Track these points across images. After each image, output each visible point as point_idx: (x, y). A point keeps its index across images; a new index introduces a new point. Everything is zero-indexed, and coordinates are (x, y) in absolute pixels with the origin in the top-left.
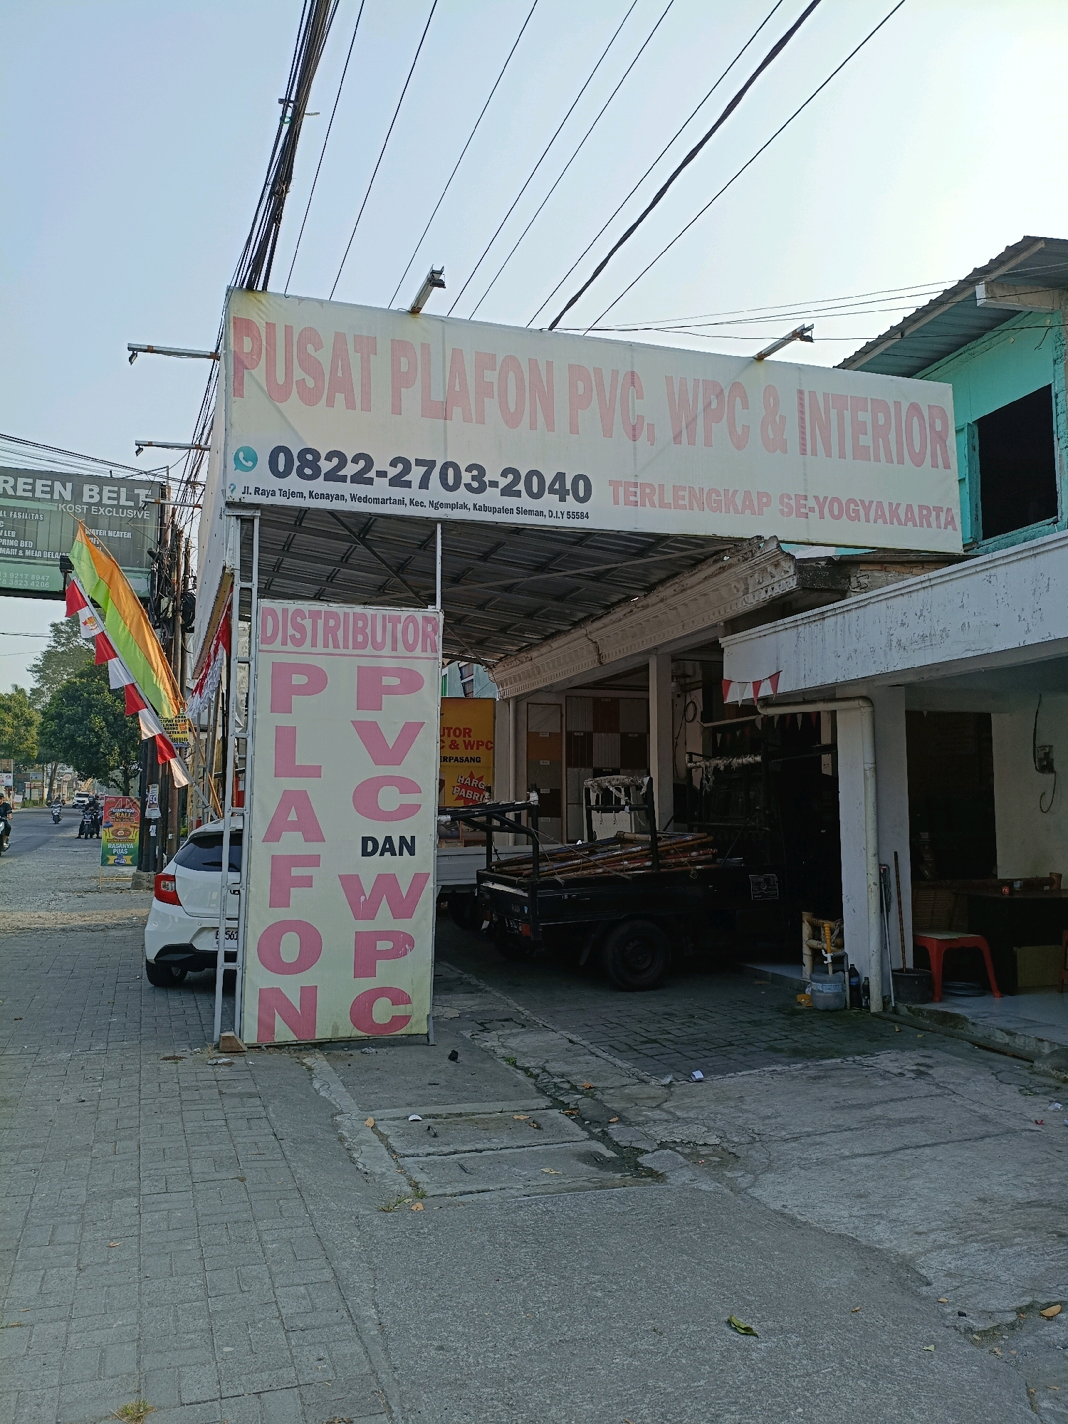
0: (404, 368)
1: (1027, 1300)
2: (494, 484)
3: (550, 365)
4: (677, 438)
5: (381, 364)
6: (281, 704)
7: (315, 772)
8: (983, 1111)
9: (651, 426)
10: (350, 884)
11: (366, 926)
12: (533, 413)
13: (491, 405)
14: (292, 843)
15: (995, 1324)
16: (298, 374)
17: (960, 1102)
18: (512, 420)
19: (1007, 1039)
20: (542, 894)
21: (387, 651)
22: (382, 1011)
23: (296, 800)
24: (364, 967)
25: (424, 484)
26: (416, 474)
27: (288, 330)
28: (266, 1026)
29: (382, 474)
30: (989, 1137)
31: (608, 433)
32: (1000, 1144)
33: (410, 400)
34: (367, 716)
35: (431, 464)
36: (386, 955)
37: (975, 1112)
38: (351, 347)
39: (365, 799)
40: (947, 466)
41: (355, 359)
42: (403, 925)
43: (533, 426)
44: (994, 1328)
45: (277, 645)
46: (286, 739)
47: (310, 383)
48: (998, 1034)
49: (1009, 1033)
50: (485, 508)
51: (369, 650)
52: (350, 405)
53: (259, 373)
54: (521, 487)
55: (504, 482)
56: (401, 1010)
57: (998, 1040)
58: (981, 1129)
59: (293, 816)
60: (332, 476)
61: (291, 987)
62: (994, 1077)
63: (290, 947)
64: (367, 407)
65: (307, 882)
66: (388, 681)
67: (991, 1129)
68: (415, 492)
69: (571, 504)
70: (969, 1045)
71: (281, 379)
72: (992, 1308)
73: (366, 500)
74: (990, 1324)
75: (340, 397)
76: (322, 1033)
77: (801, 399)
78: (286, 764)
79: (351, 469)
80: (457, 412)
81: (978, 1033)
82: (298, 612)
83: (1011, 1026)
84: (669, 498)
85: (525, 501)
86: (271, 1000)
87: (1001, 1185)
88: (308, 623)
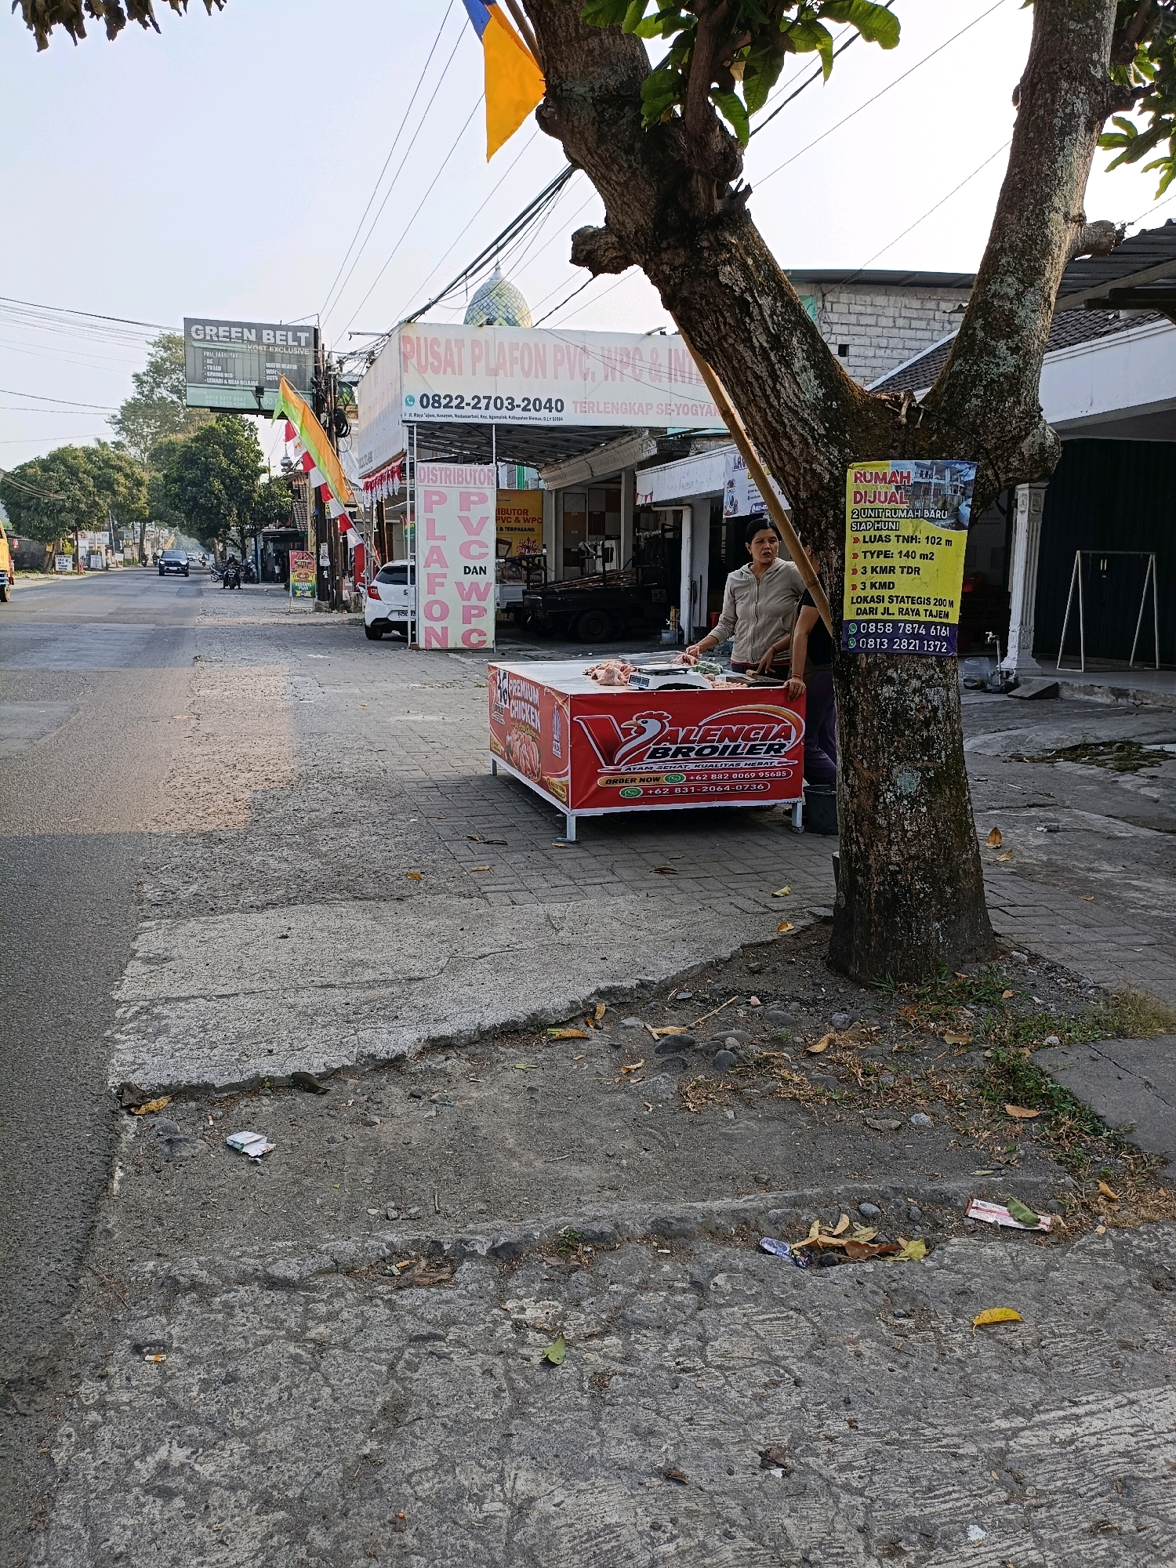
0: (477, 353)
2: (518, 406)
3: (544, 345)
4: (606, 378)
5: (467, 352)
6: (429, 509)
7: (444, 538)
9: (593, 373)
10: (459, 585)
11: (466, 603)
12: (536, 369)
13: (517, 368)
14: (435, 568)
16: (431, 359)
18: (527, 375)
20: (549, 597)
21: (472, 485)
22: (475, 639)
23: (435, 550)
24: (467, 620)
25: (487, 408)
26: (484, 402)
27: (426, 339)
28: (428, 641)
29: (468, 404)
31: (572, 377)
33: (481, 367)
34: (464, 514)
35: (489, 398)
36: (475, 616)
38: (453, 345)
39: (464, 550)
41: (455, 350)
42: (482, 604)
43: (537, 377)
45: (426, 483)
46: (431, 523)
47: (436, 364)
50: (514, 418)
51: (464, 484)
52: (454, 373)
53: (414, 360)
54: (531, 407)
55: (523, 405)
56: (482, 638)
59: (435, 557)
60: (446, 406)
61: (437, 627)
63: (436, 611)
64: (461, 373)
65: (442, 585)
66: (474, 498)
68: (483, 412)
69: (554, 413)
71: (423, 363)
73: (461, 416)
75: (449, 370)
76: (451, 645)
77: (670, 353)
78: (431, 535)
79: (455, 403)
80: (501, 372)
82: (434, 468)
84: (602, 408)
85: (533, 413)
86: (429, 631)
88: (438, 473)
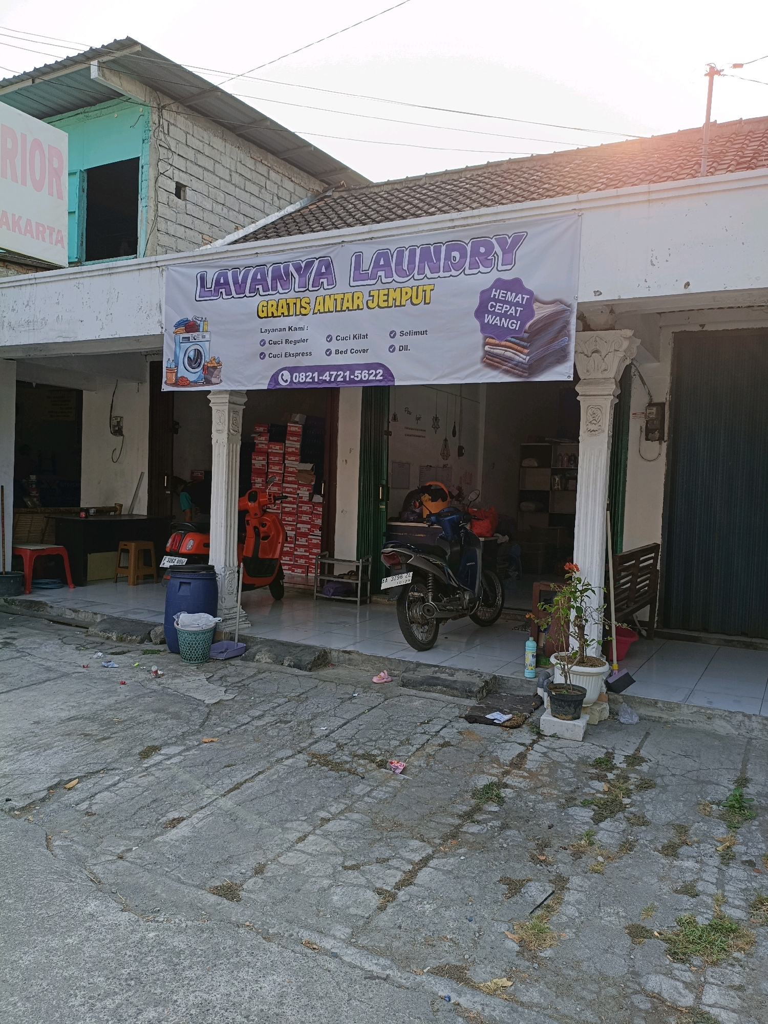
1: (57, 780)
8: (49, 664)
15: (31, 801)
17: (32, 660)
19: (73, 615)
30: (49, 680)
32: (56, 684)
37: (42, 665)
40: (60, 197)
44: (30, 804)
48: (68, 612)
49: (75, 611)
57: (67, 617)
58: (44, 676)
62: (60, 641)
67: (52, 675)
70: (46, 622)
72: (31, 791)
74: (28, 801)
81: (54, 613)
83: (76, 607)
87: (52, 710)
